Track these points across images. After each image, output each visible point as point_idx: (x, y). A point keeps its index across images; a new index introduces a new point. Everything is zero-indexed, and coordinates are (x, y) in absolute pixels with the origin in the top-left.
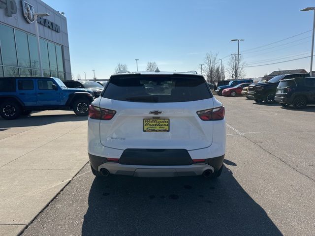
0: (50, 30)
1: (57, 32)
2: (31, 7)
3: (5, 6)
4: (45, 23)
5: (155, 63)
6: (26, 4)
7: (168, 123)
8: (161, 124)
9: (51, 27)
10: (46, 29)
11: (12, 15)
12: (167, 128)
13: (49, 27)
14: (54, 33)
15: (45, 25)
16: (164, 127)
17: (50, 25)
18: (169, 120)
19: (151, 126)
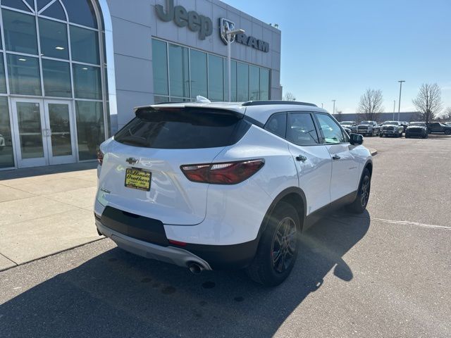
0: (254, 51)
1: (265, 51)
2: (230, 24)
3: (198, 28)
4: (248, 42)
5: (436, 85)
6: (224, 21)
7: (148, 179)
8: (143, 178)
9: (256, 46)
10: (249, 49)
11: (206, 38)
12: (147, 185)
13: (253, 46)
14: (260, 53)
15: (247, 44)
16: (144, 184)
17: (255, 44)
18: (151, 173)
19: (133, 180)
